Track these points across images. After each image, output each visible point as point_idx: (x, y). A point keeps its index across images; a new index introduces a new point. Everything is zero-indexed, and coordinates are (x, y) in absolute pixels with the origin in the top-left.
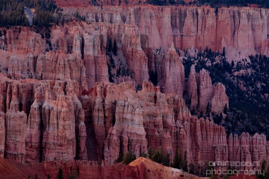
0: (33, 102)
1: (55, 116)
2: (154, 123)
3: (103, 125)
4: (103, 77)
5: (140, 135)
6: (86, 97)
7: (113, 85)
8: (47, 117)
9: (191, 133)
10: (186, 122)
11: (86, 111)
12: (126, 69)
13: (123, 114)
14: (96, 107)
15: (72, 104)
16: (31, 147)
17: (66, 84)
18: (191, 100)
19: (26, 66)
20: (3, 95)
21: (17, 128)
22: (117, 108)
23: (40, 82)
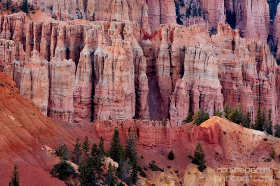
0: (83, 47)
1: (110, 65)
2: (232, 74)
3: (169, 76)
4: (169, 18)
5: (214, 89)
6: (148, 42)
7: (181, 28)
8: (100, 66)
9: (277, 88)
10: (271, 74)
11: (149, 59)
12: (198, 8)
13: (194, 62)
14: (161, 54)
15: (131, 50)
16: (80, 103)
17: (123, 25)
18: (277, 46)
19: (75, 4)
20: (47, 39)
21: (64, 80)
22: (186, 56)
23: (92, 24)
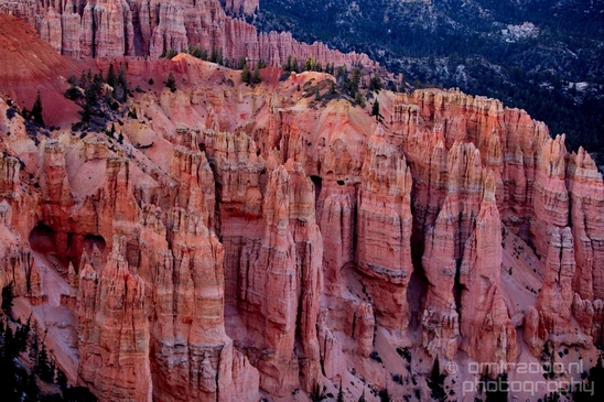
0: (86, 4)
1: (106, 17)
2: (193, 22)
3: (149, 24)
5: (181, 34)
8: (99, 18)
9: (226, 32)
10: (221, 22)
11: (133, 12)
13: (166, 15)
14: (142, 9)
15: (121, 6)
16: (85, 45)
21: (72, 28)
22: (161, 10)
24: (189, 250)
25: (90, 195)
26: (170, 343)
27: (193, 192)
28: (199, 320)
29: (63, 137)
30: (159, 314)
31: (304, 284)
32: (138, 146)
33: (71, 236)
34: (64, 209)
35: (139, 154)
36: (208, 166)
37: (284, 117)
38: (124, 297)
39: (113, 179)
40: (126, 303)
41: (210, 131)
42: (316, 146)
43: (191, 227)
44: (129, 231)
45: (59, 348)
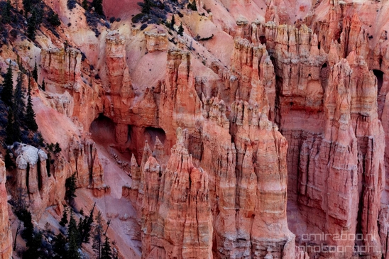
24: (253, 144)
25: (150, 87)
26: (232, 237)
27: (254, 85)
28: (261, 214)
29: (124, 29)
30: (221, 207)
31: (365, 180)
32: (198, 39)
33: (131, 127)
34: (125, 101)
35: (199, 47)
36: (268, 59)
37: (345, 9)
38: (188, 189)
39: (174, 71)
40: (190, 196)
41: (270, 24)
42: (377, 40)
43: (255, 121)
44: (190, 123)
45: (121, 240)
